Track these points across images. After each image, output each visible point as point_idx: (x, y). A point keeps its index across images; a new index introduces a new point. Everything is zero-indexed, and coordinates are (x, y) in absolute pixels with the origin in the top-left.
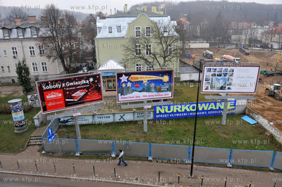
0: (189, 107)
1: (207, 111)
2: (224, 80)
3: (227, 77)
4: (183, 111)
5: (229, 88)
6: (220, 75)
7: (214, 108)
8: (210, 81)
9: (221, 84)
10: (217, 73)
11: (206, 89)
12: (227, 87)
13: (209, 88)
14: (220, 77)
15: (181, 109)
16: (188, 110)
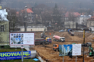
0: (6, 54)
1: (16, 56)
2: (20, 39)
3: (21, 38)
4: (3, 56)
5: (22, 43)
6: (17, 37)
7: (20, 55)
8: (13, 40)
9: (18, 41)
10: (16, 36)
11: (12, 44)
12: (21, 42)
13: (13, 43)
14: (17, 38)
15: (2, 55)
16: (6, 56)
